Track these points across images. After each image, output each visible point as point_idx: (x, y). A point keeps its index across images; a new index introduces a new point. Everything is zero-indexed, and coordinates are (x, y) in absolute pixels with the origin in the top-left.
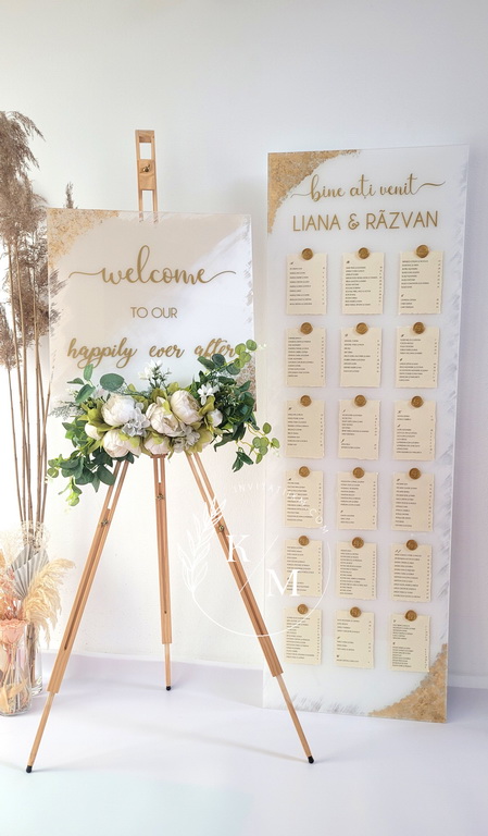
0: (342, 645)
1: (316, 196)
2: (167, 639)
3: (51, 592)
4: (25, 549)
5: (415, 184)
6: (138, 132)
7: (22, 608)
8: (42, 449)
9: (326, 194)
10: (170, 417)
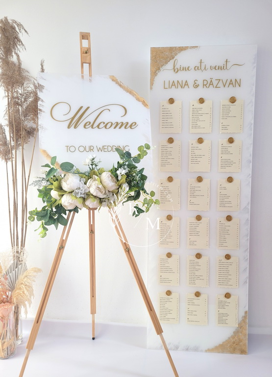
0: (190, 313)
1: (176, 71)
2: (93, 311)
3: (29, 287)
4: (14, 263)
5: (229, 65)
6: (81, 33)
7: (11, 296)
8: (25, 206)
9: (182, 69)
10: (100, 186)
